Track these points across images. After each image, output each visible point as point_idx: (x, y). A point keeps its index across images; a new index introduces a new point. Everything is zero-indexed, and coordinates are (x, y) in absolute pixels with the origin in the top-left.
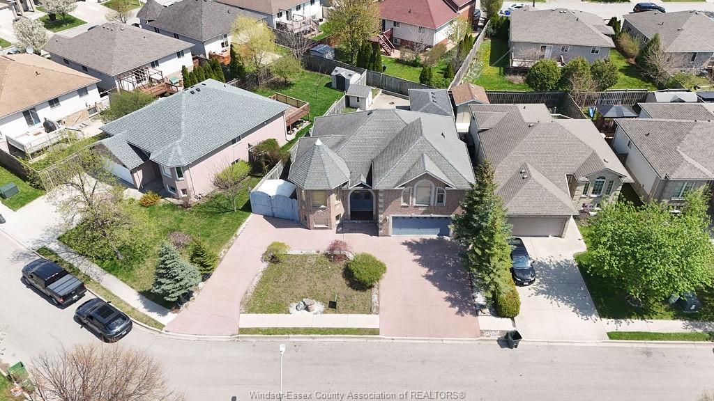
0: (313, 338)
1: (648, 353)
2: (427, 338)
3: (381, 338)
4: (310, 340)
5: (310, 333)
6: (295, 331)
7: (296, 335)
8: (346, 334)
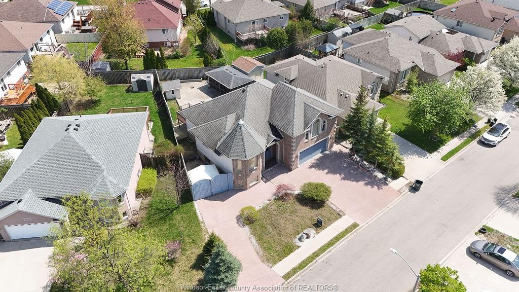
0: (330, 251)
1: (462, 159)
2: (381, 211)
3: (362, 227)
4: (330, 254)
5: (325, 250)
6: (316, 255)
7: (320, 257)
8: (343, 237)
